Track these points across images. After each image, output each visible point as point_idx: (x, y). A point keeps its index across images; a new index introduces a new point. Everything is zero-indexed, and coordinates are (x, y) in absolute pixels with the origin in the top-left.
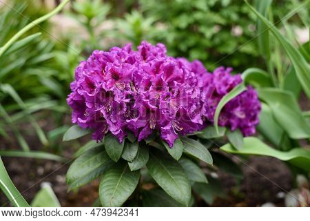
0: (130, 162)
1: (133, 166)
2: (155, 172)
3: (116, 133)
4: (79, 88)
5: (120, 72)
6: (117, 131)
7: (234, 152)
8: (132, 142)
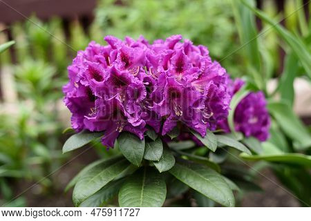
0: (156, 162)
1: (161, 167)
2: (184, 176)
3: (138, 124)
4: (82, 79)
5: (130, 55)
6: (138, 121)
7: (256, 157)
8: (154, 139)
